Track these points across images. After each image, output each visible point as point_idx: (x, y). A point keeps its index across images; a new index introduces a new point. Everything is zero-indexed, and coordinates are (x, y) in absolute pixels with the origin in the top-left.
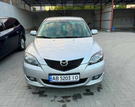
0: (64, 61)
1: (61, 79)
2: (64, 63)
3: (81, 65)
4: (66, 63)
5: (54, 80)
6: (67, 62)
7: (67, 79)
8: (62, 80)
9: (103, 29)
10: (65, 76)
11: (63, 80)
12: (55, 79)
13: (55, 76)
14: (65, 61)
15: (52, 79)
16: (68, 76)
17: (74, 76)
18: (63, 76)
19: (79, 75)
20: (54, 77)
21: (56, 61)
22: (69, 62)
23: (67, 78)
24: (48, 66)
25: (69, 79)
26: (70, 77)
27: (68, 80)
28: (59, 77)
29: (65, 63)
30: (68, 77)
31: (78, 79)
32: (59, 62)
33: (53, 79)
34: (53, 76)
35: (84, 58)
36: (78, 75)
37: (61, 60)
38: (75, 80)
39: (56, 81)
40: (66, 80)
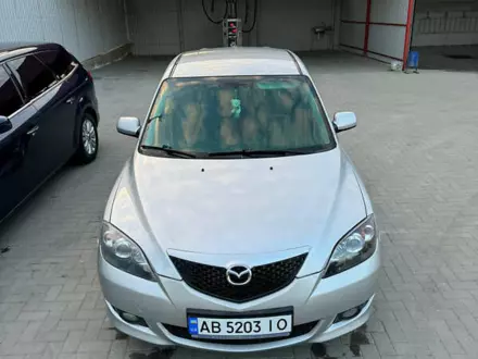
0: (239, 269)
1: (230, 330)
2: (239, 276)
3: (296, 280)
4: (246, 275)
5: (205, 332)
6: (249, 270)
7: (248, 329)
8: (234, 334)
9: (377, 57)
10: (244, 321)
11: (237, 332)
12: (207, 329)
13: (209, 321)
14: (243, 269)
15: (200, 328)
16: (251, 320)
17: (275, 319)
18: (235, 321)
19: (290, 316)
20: (204, 323)
21: (211, 267)
22: (256, 270)
23: (248, 325)
24: (183, 283)
25: (257, 329)
26: (259, 322)
27: (252, 333)
28: (223, 322)
29: (242, 276)
30: (254, 325)
31: (289, 329)
32: (223, 270)
33: (202, 329)
34: (200, 321)
35: (307, 254)
36: (288, 318)
37: (228, 266)
38: (275, 331)
39: (211, 333)
40: (244, 334)
